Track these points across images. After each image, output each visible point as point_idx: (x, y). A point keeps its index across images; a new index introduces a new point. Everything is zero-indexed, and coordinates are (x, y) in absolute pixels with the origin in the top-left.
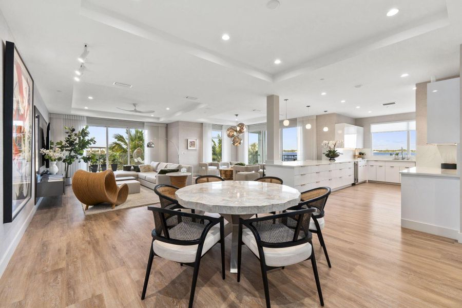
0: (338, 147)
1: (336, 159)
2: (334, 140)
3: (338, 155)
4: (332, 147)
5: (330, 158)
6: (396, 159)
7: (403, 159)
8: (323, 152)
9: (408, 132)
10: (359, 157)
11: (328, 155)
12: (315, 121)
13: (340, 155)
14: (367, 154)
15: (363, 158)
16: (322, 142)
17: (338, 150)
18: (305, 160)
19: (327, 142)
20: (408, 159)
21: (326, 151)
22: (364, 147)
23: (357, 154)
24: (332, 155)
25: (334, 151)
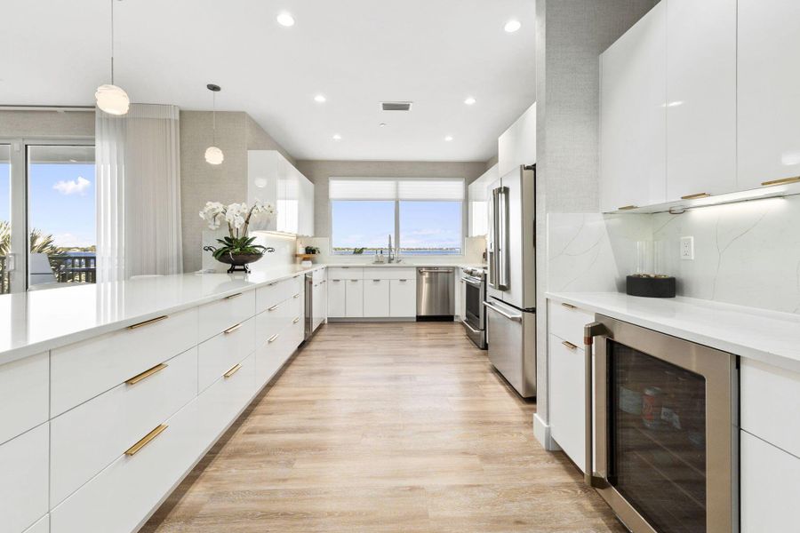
0: (258, 228)
1: (250, 266)
2: (243, 199)
3: (259, 255)
4: (238, 223)
5: (229, 266)
6: (377, 262)
7: (390, 260)
8: (205, 244)
9: (397, 203)
10: (305, 259)
11: (222, 256)
12: (174, 130)
13: (266, 254)
14: (322, 253)
15: (314, 262)
16: (203, 206)
17: (259, 238)
18: (127, 278)
19: (218, 206)
20: (398, 262)
21: (214, 241)
22: (316, 233)
23: (301, 251)
24: (237, 255)
25: (246, 241)
